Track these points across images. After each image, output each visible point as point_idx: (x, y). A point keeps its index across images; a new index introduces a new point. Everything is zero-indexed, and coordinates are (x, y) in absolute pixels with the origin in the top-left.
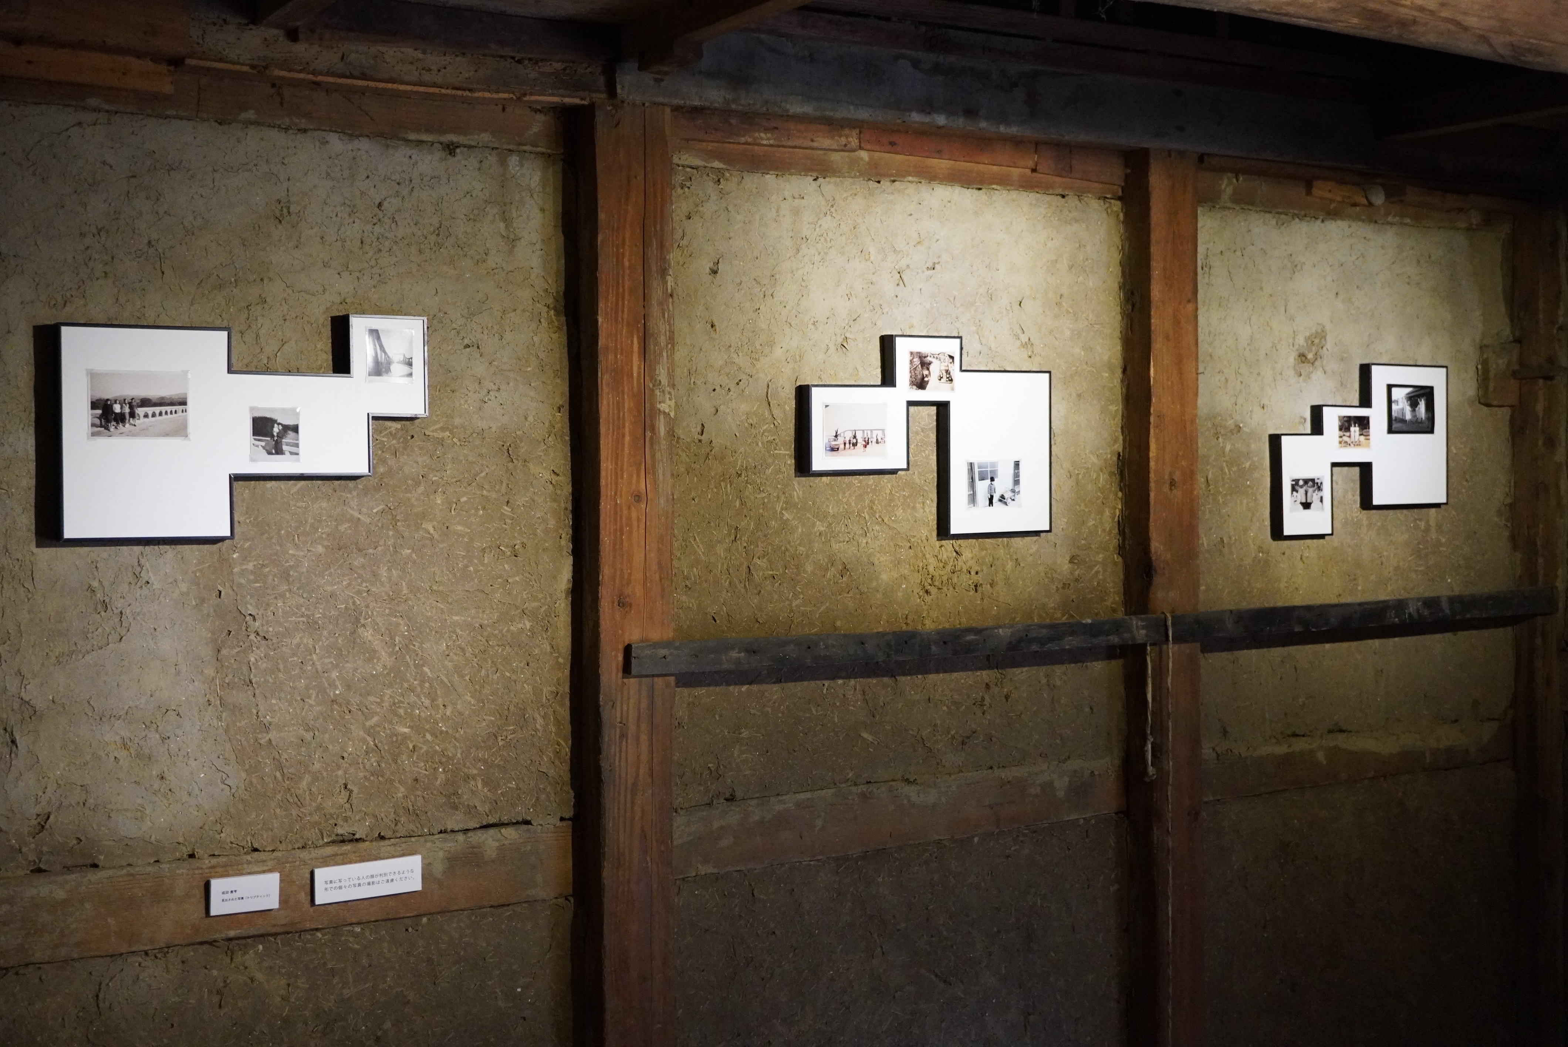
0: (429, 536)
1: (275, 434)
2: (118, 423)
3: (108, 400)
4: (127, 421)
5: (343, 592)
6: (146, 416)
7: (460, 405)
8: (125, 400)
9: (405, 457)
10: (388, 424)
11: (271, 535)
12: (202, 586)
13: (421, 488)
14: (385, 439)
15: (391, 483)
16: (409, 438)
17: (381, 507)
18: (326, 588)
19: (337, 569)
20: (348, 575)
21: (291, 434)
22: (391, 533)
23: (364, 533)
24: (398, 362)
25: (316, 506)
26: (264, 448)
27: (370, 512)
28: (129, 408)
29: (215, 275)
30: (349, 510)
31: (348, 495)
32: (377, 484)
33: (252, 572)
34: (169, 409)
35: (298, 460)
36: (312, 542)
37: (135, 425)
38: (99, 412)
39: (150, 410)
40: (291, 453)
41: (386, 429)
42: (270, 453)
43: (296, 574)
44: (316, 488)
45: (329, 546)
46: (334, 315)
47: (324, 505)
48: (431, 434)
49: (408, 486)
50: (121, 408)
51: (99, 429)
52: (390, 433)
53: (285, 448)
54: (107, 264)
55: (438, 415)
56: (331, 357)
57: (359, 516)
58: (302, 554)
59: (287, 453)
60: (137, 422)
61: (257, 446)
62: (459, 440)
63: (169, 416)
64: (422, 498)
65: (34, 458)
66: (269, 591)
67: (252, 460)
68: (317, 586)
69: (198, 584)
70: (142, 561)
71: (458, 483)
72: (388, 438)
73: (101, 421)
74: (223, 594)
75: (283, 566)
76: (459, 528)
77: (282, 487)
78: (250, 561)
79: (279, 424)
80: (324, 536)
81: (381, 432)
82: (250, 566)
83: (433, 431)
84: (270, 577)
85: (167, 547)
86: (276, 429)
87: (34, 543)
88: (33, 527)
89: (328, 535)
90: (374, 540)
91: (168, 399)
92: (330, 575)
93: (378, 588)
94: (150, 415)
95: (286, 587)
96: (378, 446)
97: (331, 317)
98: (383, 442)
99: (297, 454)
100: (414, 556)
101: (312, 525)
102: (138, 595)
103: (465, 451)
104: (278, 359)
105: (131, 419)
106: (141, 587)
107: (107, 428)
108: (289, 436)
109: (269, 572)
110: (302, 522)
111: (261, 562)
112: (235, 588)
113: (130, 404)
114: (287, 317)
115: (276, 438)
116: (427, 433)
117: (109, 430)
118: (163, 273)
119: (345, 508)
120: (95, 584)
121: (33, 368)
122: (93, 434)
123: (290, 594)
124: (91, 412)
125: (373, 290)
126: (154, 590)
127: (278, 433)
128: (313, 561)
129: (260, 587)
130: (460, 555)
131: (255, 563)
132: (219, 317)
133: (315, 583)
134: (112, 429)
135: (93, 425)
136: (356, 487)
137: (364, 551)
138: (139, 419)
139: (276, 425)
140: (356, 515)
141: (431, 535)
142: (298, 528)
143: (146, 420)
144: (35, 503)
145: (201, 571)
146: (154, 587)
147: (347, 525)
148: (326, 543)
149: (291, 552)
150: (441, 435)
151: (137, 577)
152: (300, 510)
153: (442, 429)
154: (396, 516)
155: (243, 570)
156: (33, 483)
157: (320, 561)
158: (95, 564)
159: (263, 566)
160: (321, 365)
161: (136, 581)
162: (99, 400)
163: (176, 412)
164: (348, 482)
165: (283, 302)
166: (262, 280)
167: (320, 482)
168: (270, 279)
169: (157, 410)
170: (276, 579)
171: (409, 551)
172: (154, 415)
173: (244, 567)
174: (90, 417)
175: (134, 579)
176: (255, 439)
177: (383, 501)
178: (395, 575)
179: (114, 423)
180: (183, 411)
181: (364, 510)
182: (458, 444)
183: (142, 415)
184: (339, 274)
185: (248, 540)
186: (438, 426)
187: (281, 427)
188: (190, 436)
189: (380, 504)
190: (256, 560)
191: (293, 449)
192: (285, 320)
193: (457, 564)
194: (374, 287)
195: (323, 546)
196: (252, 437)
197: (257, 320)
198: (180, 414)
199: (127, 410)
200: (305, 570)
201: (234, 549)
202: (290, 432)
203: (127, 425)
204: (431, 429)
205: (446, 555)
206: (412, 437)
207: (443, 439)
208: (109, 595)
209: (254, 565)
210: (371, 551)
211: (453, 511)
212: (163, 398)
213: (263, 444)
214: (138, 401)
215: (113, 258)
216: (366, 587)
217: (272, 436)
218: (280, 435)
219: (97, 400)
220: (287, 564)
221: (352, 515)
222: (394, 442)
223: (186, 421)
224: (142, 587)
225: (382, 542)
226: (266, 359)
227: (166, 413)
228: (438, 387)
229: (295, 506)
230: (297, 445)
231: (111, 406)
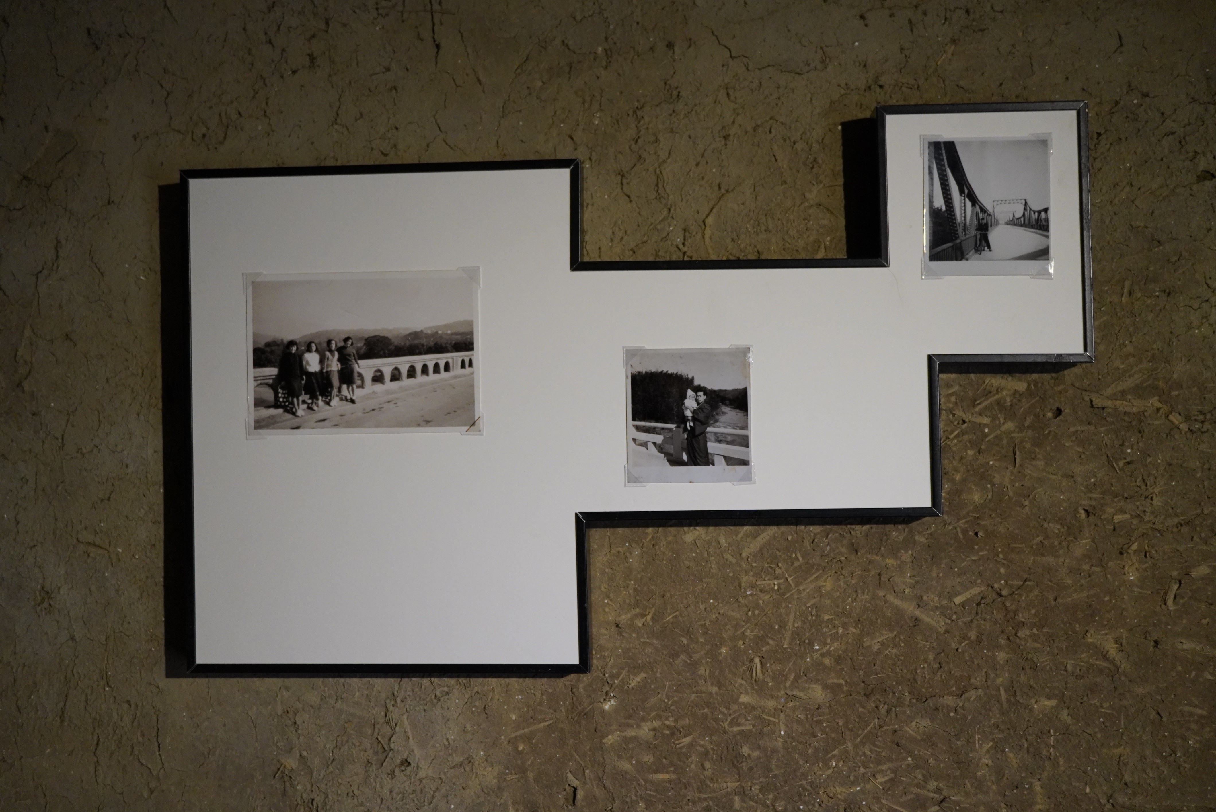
0: (1105, 664)
1: (688, 414)
2: (314, 397)
3: (292, 343)
4: (335, 391)
5: (878, 800)
6: (378, 378)
7: (1189, 327)
8: (329, 342)
9: (1040, 464)
10: (994, 381)
11: (696, 656)
12: (530, 775)
13: (1083, 545)
14: (986, 420)
15: (1001, 529)
16: (1050, 415)
17: (975, 591)
18: (832, 790)
19: (862, 743)
20: (890, 759)
21: (729, 414)
22: (1001, 656)
23: (931, 657)
24: (1014, 222)
25: (808, 587)
26: (660, 448)
27: (945, 602)
28: (339, 360)
29: (558, 42)
30: (891, 598)
31: (890, 561)
32: (965, 532)
33: (648, 746)
34: (430, 359)
35: (747, 478)
36: (796, 680)
37: (353, 401)
38: (272, 371)
39: (387, 365)
40: (730, 461)
41: (988, 393)
42: (675, 462)
43: (756, 753)
44: (807, 543)
45: (840, 686)
46: (849, 118)
47: (828, 585)
48: (1109, 403)
49: (1047, 537)
50: (322, 362)
51: (272, 411)
52: (998, 403)
53: (712, 447)
54: (314, 36)
55: (1127, 356)
56: (842, 222)
57: (917, 613)
58: (771, 704)
59: (719, 461)
60: (358, 393)
61: (644, 445)
62: (1187, 418)
63: (432, 377)
64: (1086, 567)
65: (161, 478)
66: (690, 794)
67: (632, 479)
68: (811, 783)
69: (523, 771)
70: (395, 714)
71: (1185, 529)
72: (994, 418)
73: (276, 393)
74: (580, 794)
75: (725, 732)
76: (1188, 645)
77: (723, 541)
78: (643, 719)
79: (697, 389)
80: (827, 661)
81: (973, 403)
82: (645, 731)
83: (1113, 397)
84: (694, 759)
85: (452, 681)
86: (690, 403)
87: (161, 668)
88: (161, 631)
89: (838, 660)
90: (956, 672)
91: (427, 336)
92: (844, 757)
93: (967, 794)
94: (387, 376)
95: (732, 785)
96: (966, 437)
97: (843, 124)
98: (981, 426)
99: (745, 463)
100: (1064, 715)
101: (797, 634)
102: (386, 791)
103: (1203, 447)
104: (708, 232)
105: (344, 387)
106: (392, 774)
107: (290, 410)
108: (722, 418)
109: (691, 745)
110: (771, 627)
111: (670, 722)
112: (608, 783)
113: (341, 350)
114: (732, 132)
115: (690, 425)
116: (1098, 401)
117: (294, 414)
118: (438, 46)
119: (881, 593)
120: (291, 763)
121: (159, 277)
122: (260, 424)
123: (743, 801)
124: (252, 372)
125: (951, 49)
126: (421, 780)
127: (694, 412)
128: (800, 722)
129: (670, 782)
130: (1191, 714)
131: (657, 724)
132: (569, 141)
133: (805, 775)
134: (301, 410)
135: (259, 403)
136: (909, 543)
137: (931, 702)
138: (362, 386)
139: (690, 393)
140: (910, 608)
141: (1112, 661)
142: (759, 641)
143: (378, 387)
144: (165, 578)
145: (528, 738)
146: (422, 774)
147: (886, 635)
148: (833, 680)
149: (744, 699)
150: (1135, 406)
151: (385, 751)
152: (766, 597)
153: (1139, 391)
154: (1015, 613)
155: (626, 740)
156: (160, 532)
157: (819, 722)
158: (291, 715)
159: (674, 731)
160: (818, 241)
161: (382, 757)
162: (271, 344)
163: (447, 368)
164: (889, 527)
165: (722, 94)
166: (670, 46)
167: (816, 529)
168: (690, 42)
169: (404, 363)
170: (707, 765)
171: (1053, 703)
172: (396, 376)
173: (630, 733)
174: (252, 384)
175: (376, 753)
176: (638, 428)
177: (980, 574)
178: (1015, 762)
179: (304, 397)
180: (463, 366)
181: (932, 598)
182: (1184, 427)
183: (368, 376)
184: (862, 17)
185: (636, 669)
186: (1128, 384)
187: (702, 398)
188: (484, 424)
189: (973, 584)
190: (659, 717)
191: (735, 451)
192: (726, 138)
193: (1184, 739)
194: (954, 41)
195: (825, 687)
196: (631, 423)
197: (657, 140)
198: (457, 371)
199: (335, 366)
200: (779, 744)
201: (607, 688)
202: (725, 409)
203: (335, 402)
204: (1109, 391)
205: (1153, 714)
206: (1059, 412)
207: (1141, 416)
208: (323, 786)
209: (654, 729)
210: (949, 701)
211: (1170, 602)
212: (415, 335)
213: (659, 439)
214: (360, 344)
215: (327, 23)
216: (938, 790)
217: (682, 420)
218: (701, 416)
219: (268, 345)
220: (736, 729)
221: (899, 612)
222: (1010, 425)
223: (472, 386)
224: (393, 772)
225: (978, 680)
226: (681, 234)
227: (425, 370)
228: (1127, 284)
229: (752, 586)
230: (744, 442)
231: (299, 357)
